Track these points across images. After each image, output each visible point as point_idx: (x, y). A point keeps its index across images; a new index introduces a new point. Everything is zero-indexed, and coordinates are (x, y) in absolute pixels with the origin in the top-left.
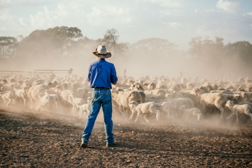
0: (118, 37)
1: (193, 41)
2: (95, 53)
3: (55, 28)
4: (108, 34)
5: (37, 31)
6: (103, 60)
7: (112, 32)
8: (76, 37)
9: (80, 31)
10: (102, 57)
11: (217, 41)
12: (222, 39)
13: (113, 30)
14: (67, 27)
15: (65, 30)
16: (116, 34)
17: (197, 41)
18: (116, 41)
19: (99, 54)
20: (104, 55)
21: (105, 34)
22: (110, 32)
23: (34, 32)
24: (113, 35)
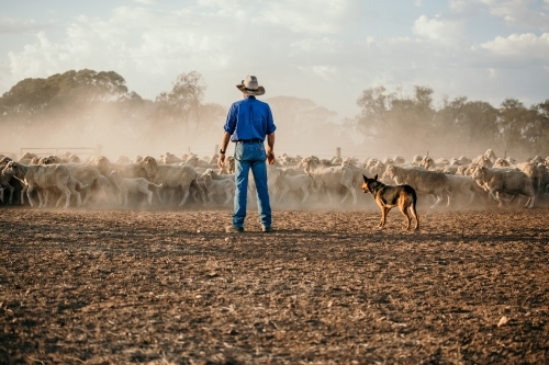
0: (205, 88)
1: (367, 96)
2: (239, 87)
3: (67, 73)
4: (183, 83)
5: (28, 81)
6: (252, 98)
7: (190, 78)
8: (113, 94)
9: (121, 80)
10: (251, 93)
11: (418, 96)
12: (429, 92)
13: (192, 74)
14: (93, 72)
15: (89, 77)
16: (199, 84)
17: (375, 97)
18: (200, 97)
19: (246, 89)
20: (253, 90)
21: (175, 83)
22: (185, 79)
23: (21, 83)
24: (193, 84)
